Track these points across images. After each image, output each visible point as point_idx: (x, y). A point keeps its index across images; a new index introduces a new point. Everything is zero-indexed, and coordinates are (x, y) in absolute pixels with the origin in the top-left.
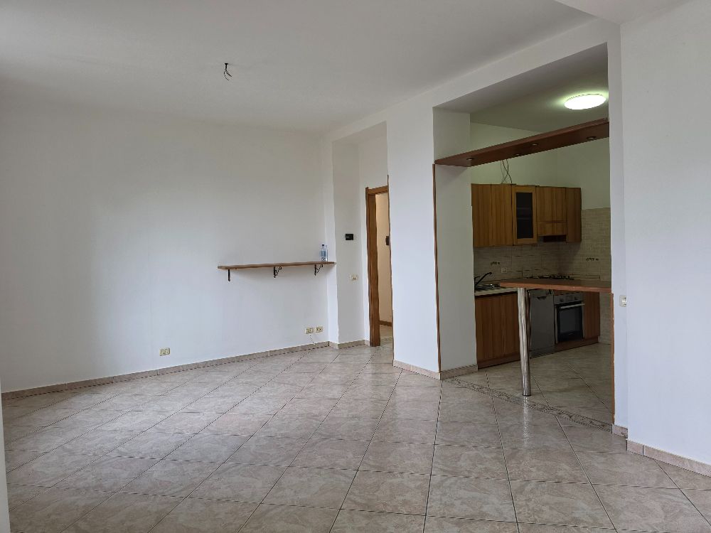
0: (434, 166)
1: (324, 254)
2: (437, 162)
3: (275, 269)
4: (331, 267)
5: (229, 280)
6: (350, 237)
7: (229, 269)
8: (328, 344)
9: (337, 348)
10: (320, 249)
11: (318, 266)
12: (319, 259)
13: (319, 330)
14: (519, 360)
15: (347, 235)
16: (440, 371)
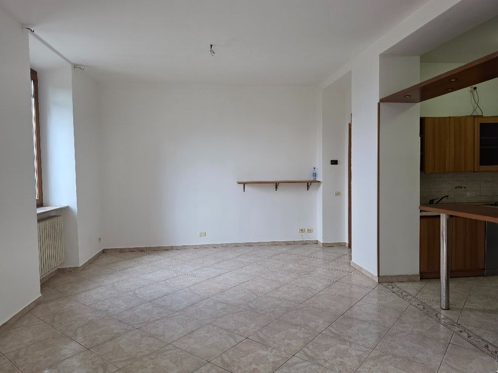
0: (379, 104)
1: (315, 175)
2: (382, 101)
3: (277, 185)
4: (319, 186)
5: (244, 191)
6: (334, 162)
7: (244, 184)
8: (317, 242)
9: (321, 245)
10: (312, 171)
11: (309, 183)
12: (312, 179)
13: (310, 231)
14: (439, 278)
15: (332, 161)
16: (379, 276)
